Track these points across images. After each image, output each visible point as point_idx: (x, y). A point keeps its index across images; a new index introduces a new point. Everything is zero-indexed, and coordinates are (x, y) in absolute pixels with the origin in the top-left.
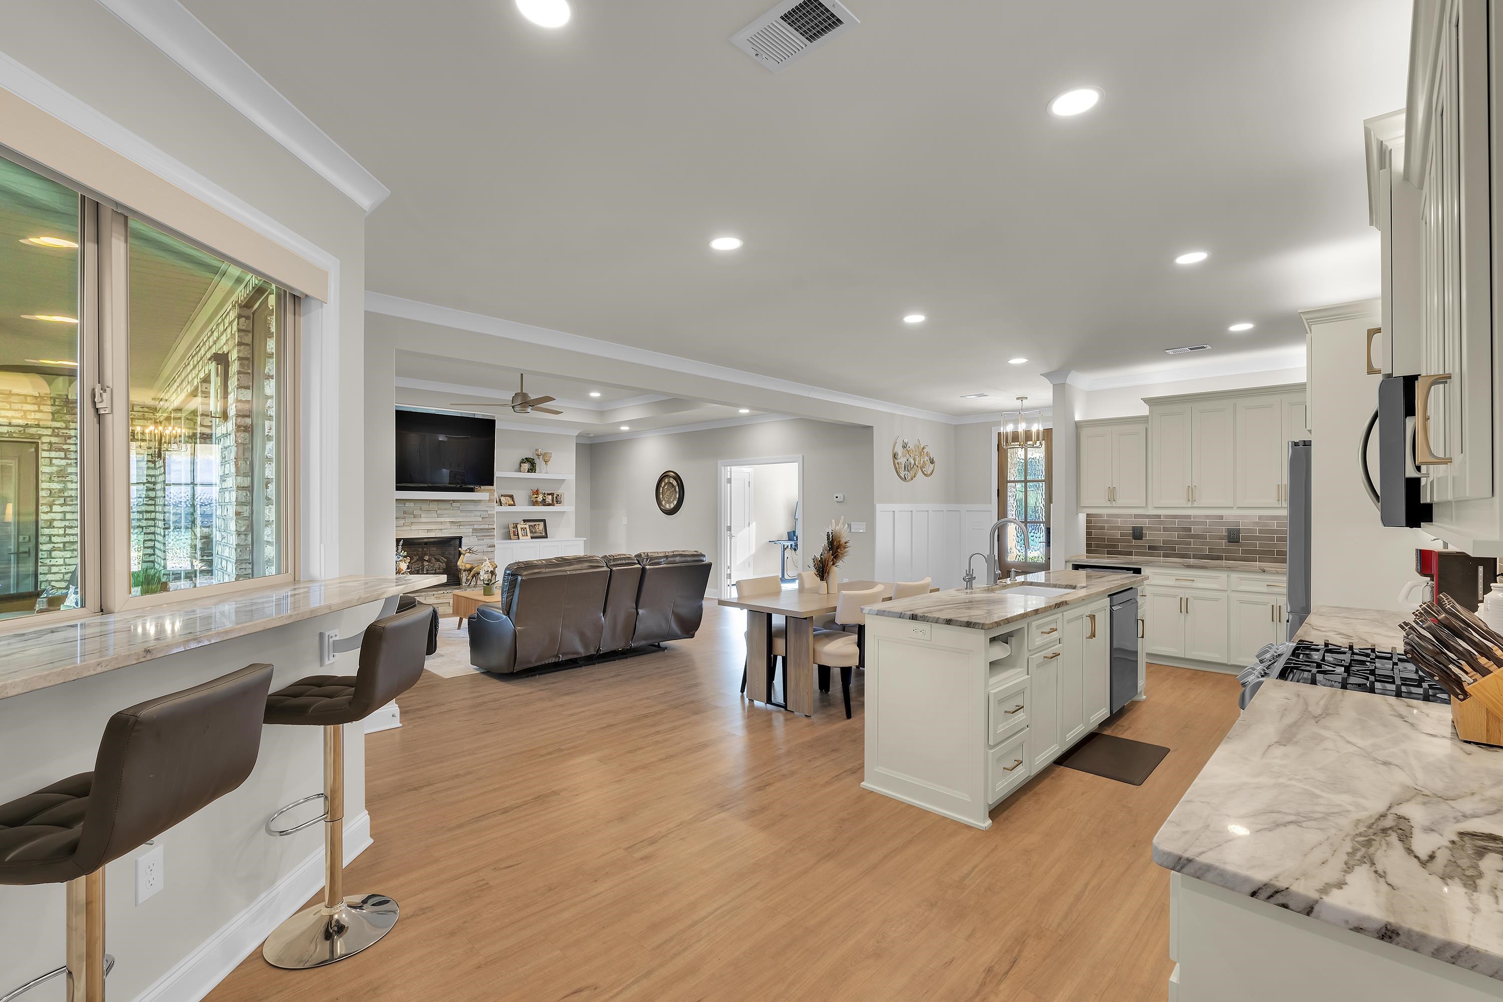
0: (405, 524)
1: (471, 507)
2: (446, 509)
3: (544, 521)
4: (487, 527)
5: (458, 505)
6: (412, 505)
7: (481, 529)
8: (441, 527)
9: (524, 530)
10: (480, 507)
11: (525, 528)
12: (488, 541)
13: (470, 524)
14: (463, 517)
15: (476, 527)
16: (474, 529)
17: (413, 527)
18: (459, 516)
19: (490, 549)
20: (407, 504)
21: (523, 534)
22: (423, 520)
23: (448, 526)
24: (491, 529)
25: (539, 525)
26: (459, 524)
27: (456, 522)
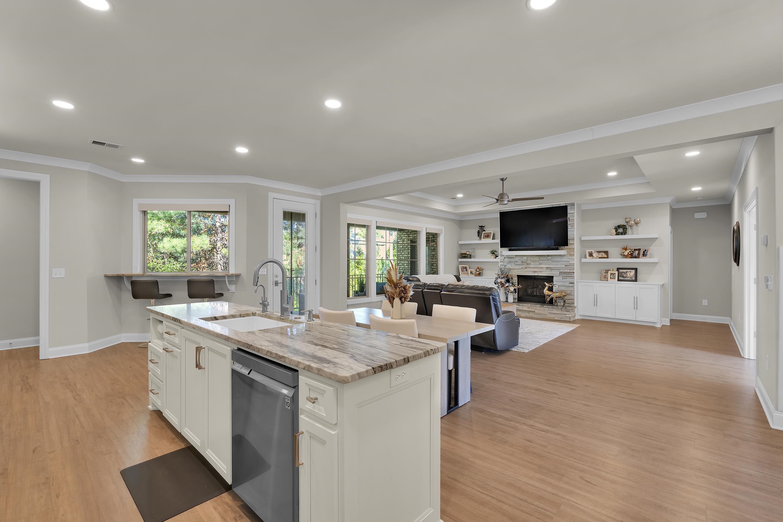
0: (523, 268)
1: (558, 259)
2: (544, 260)
3: (636, 269)
4: (569, 271)
5: (550, 258)
6: (526, 258)
7: (565, 272)
8: (541, 270)
9: (613, 275)
10: (564, 259)
11: (615, 274)
12: (569, 280)
13: (558, 269)
14: (553, 264)
15: (561, 271)
16: (560, 272)
17: (526, 270)
18: (551, 264)
19: (571, 285)
20: (524, 258)
21: (612, 277)
22: (531, 266)
23: (545, 269)
24: (571, 272)
25: (630, 272)
26: (551, 269)
27: (549, 268)
